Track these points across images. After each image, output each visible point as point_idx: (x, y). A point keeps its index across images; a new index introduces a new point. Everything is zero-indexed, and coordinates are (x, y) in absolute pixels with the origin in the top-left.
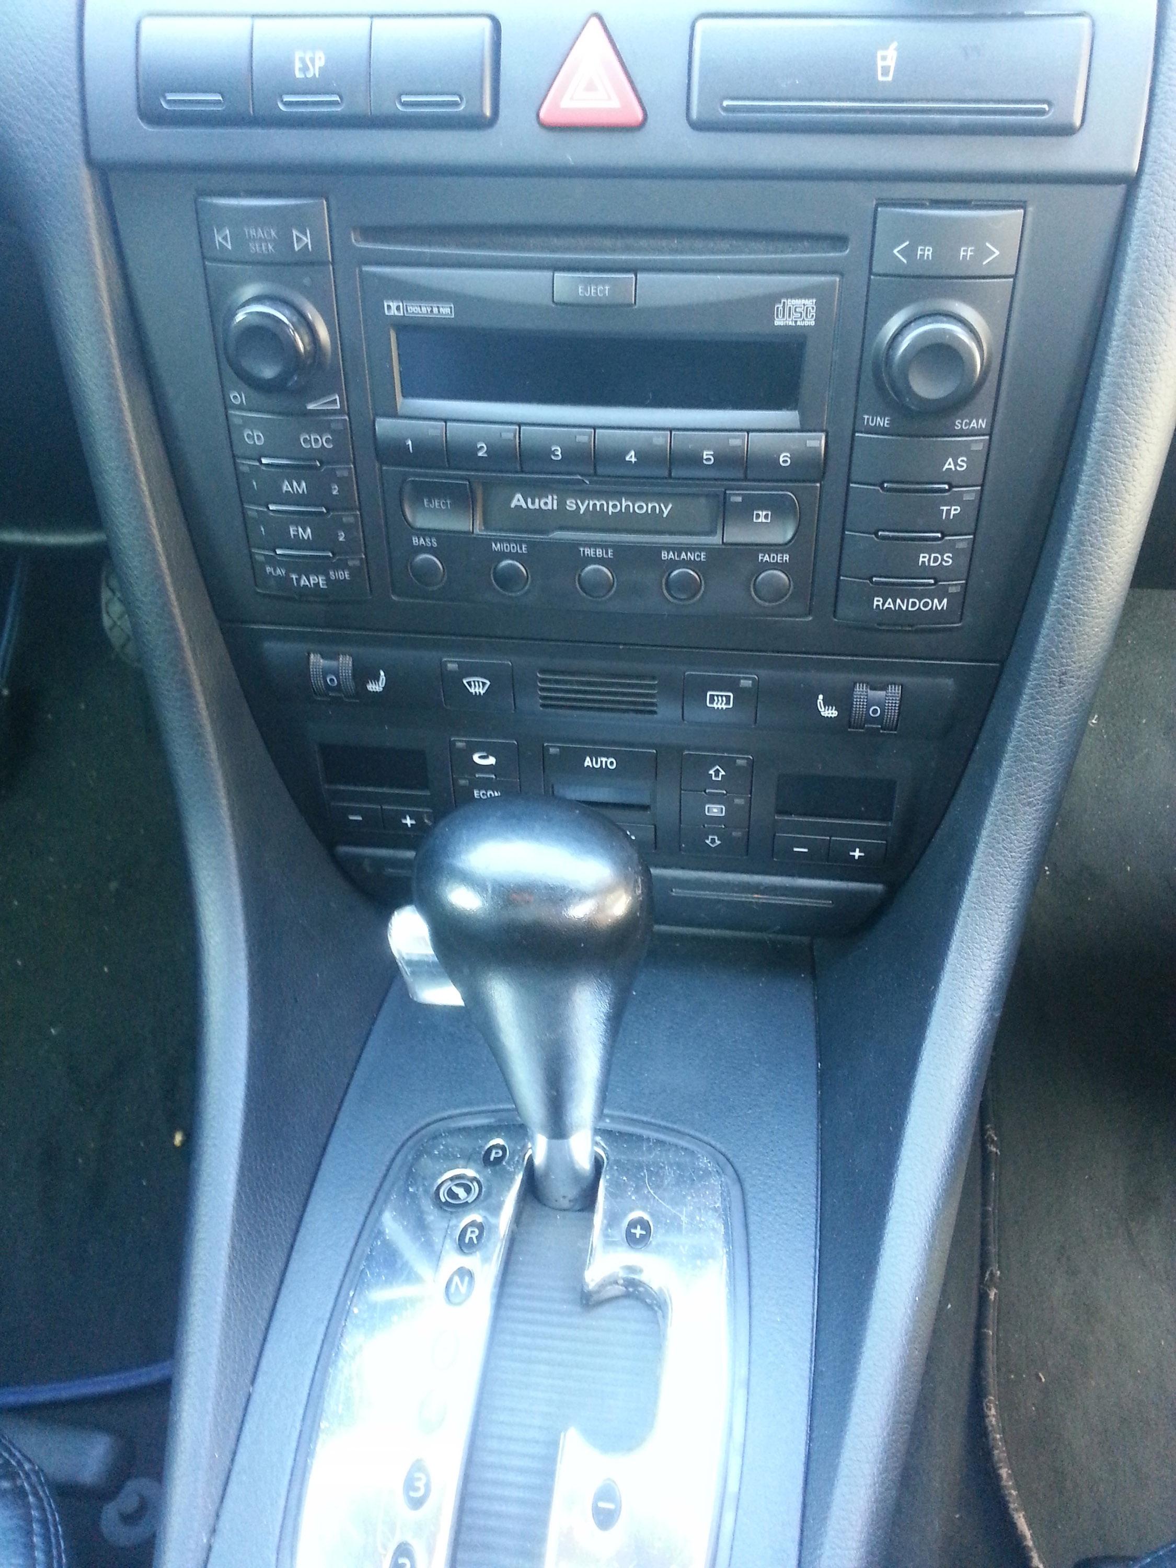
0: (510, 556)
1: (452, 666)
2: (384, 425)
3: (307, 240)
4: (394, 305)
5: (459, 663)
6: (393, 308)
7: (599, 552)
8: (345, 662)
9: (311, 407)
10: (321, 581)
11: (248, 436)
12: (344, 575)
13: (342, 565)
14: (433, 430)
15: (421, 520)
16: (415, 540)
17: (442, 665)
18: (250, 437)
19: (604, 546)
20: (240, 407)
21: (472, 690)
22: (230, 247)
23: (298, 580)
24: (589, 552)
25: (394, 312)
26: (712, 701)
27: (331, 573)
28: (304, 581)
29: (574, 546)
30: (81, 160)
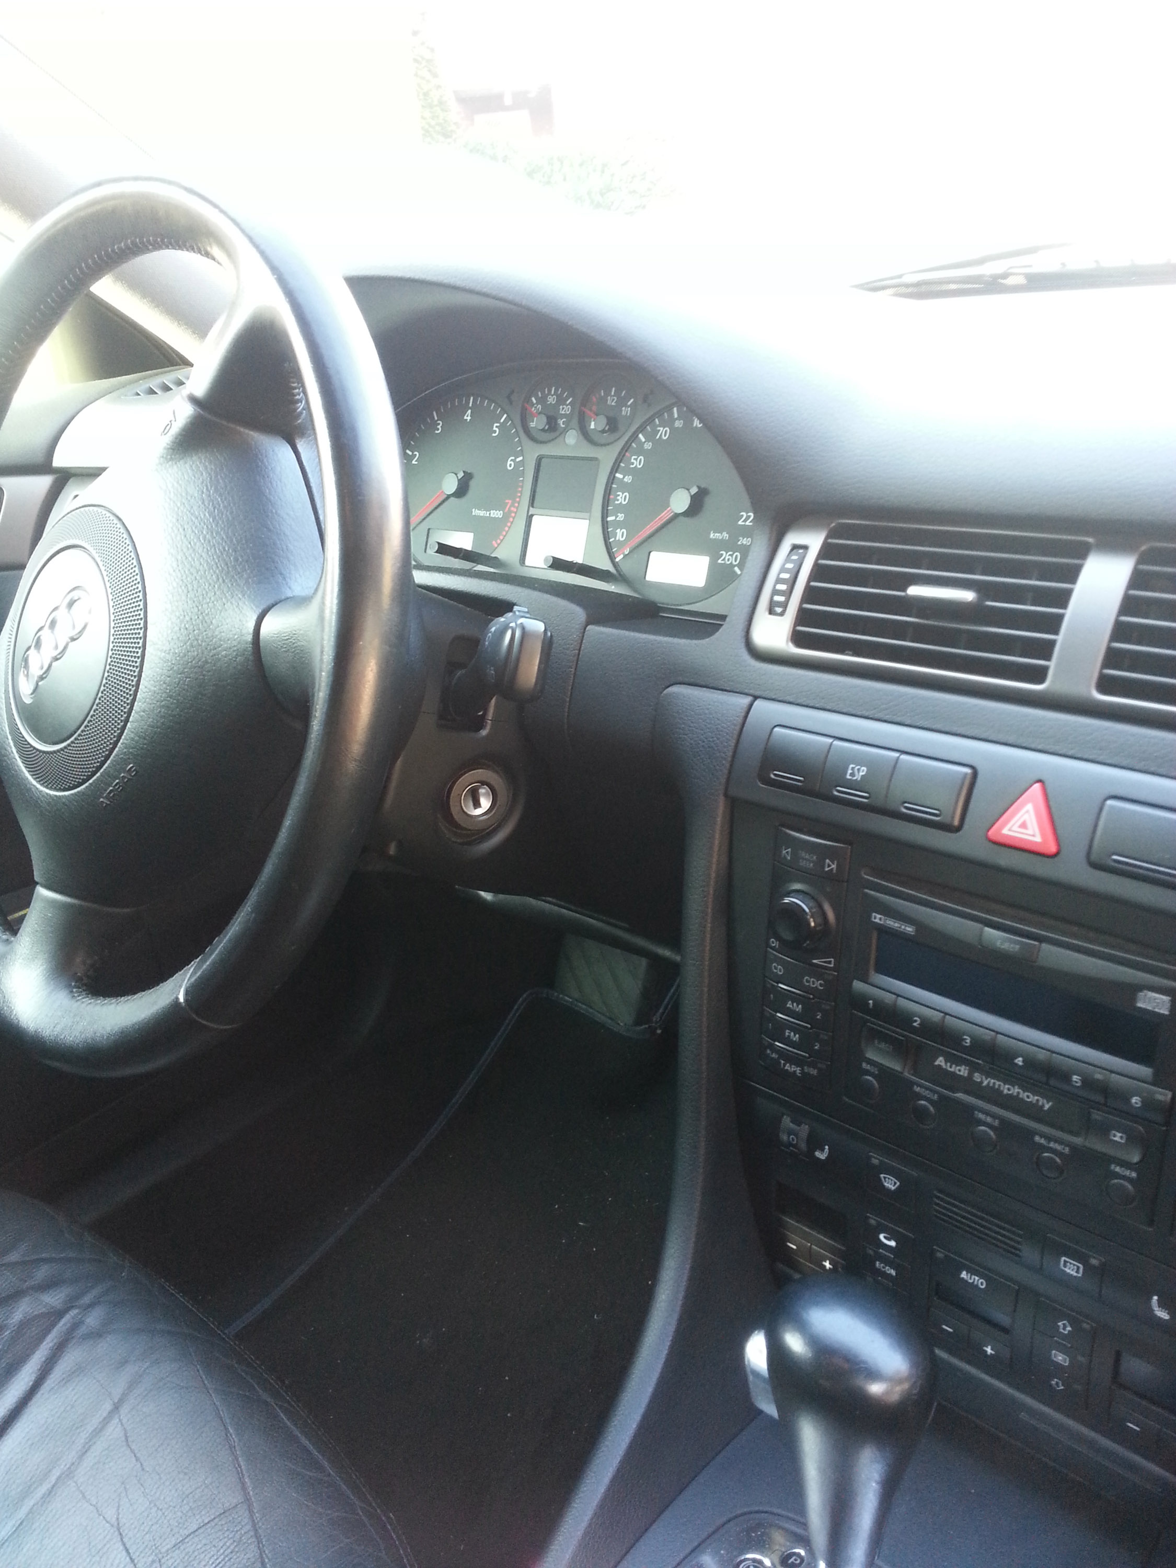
0: (927, 1099)
1: (875, 1162)
2: (858, 985)
3: (834, 866)
4: (878, 916)
5: (881, 1161)
6: (877, 918)
7: (989, 1120)
8: (804, 1130)
9: (815, 961)
10: (798, 1070)
11: (775, 966)
12: (814, 1072)
13: (813, 1065)
14: (888, 998)
15: (870, 1055)
16: (864, 1065)
17: (869, 1158)
18: (776, 968)
19: (994, 1116)
20: (773, 948)
21: (886, 1184)
22: (789, 858)
23: (785, 1065)
24: (981, 1116)
25: (877, 920)
26: (1065, 1266)
27: (806, 1067)
28: (787, 1067)
29: (973, 1108)
30: (721, 792)
